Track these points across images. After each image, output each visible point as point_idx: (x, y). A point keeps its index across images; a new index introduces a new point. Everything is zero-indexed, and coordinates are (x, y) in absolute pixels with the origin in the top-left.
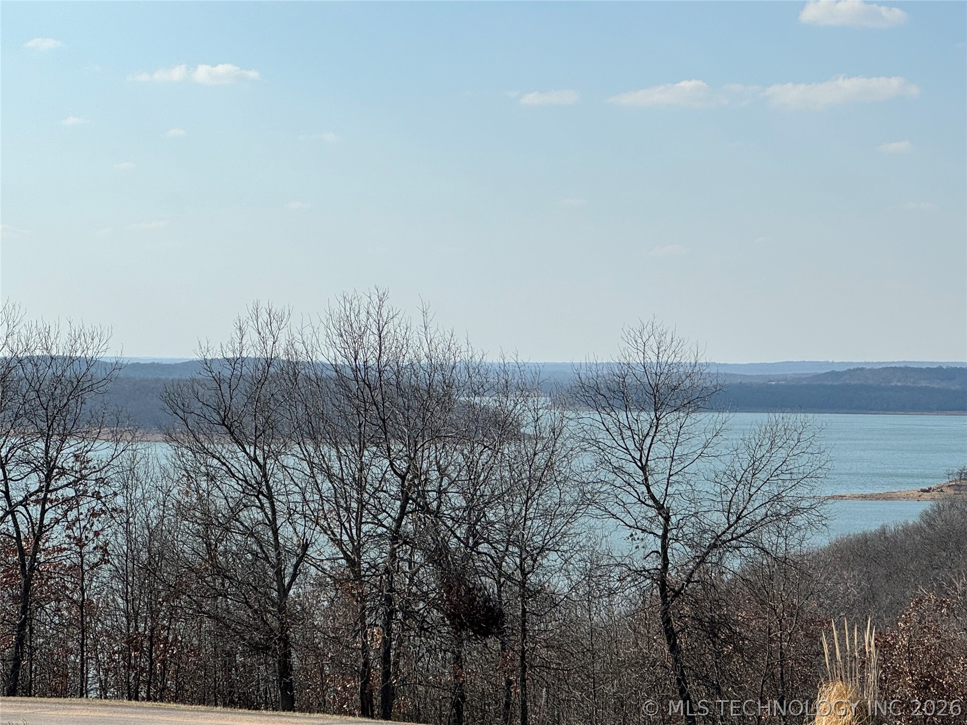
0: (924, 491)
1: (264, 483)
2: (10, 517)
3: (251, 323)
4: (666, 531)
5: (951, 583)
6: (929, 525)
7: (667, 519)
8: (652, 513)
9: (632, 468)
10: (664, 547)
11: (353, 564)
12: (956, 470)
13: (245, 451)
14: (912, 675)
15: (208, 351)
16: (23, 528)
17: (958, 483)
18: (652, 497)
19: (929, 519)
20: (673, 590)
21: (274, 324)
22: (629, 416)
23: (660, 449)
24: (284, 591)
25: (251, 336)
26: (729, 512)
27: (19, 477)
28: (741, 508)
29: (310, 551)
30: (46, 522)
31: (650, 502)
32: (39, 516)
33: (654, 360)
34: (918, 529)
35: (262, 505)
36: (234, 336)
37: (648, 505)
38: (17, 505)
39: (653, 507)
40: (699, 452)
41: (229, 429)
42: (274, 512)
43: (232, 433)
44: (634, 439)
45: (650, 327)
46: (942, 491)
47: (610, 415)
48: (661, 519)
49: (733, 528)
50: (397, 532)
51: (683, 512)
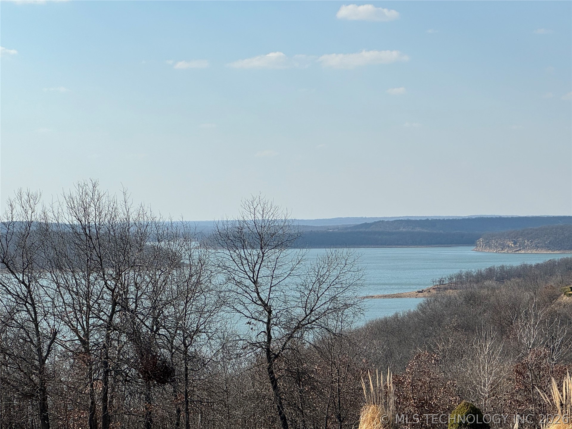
0: (419, 292)
1: (29, 297)
3: (17, 201)
4: (269, 320)
5: (436, 345)
6: (423, 312)
7: (270, 312)
8: (261, 309)
9: (248, 282)
10: (269, 329)
11: (84, 343)
12: (438, 279)
13: (17, 278)
14: (414, 399)
17: (439, 286)
18: (261, 299)
19: (422, 308)
20: (274, 354)
21: (32, 201)
22: (246, 251)
23: (264, 272)
24: (42, 361)
25: (18, 209)
26: (306, 308)
28: (313, 304)
29: (58, 336)
31: (259, 302)
33: (260, 218)
34: (416, 314)
35: (28, 309)
36: (7, 209)
37: (258, 304)
39: (261, 305)
40: (288, 273)
41: (7, 265)
42: (36, 313)
43: (8, 267)
44: (249, 266)
45: (258, 199)
46: (429, 292)
47: (235, 251)
48: (266, 312)
49: (308, 317)
50: (110, 323)
51: (279, 308)
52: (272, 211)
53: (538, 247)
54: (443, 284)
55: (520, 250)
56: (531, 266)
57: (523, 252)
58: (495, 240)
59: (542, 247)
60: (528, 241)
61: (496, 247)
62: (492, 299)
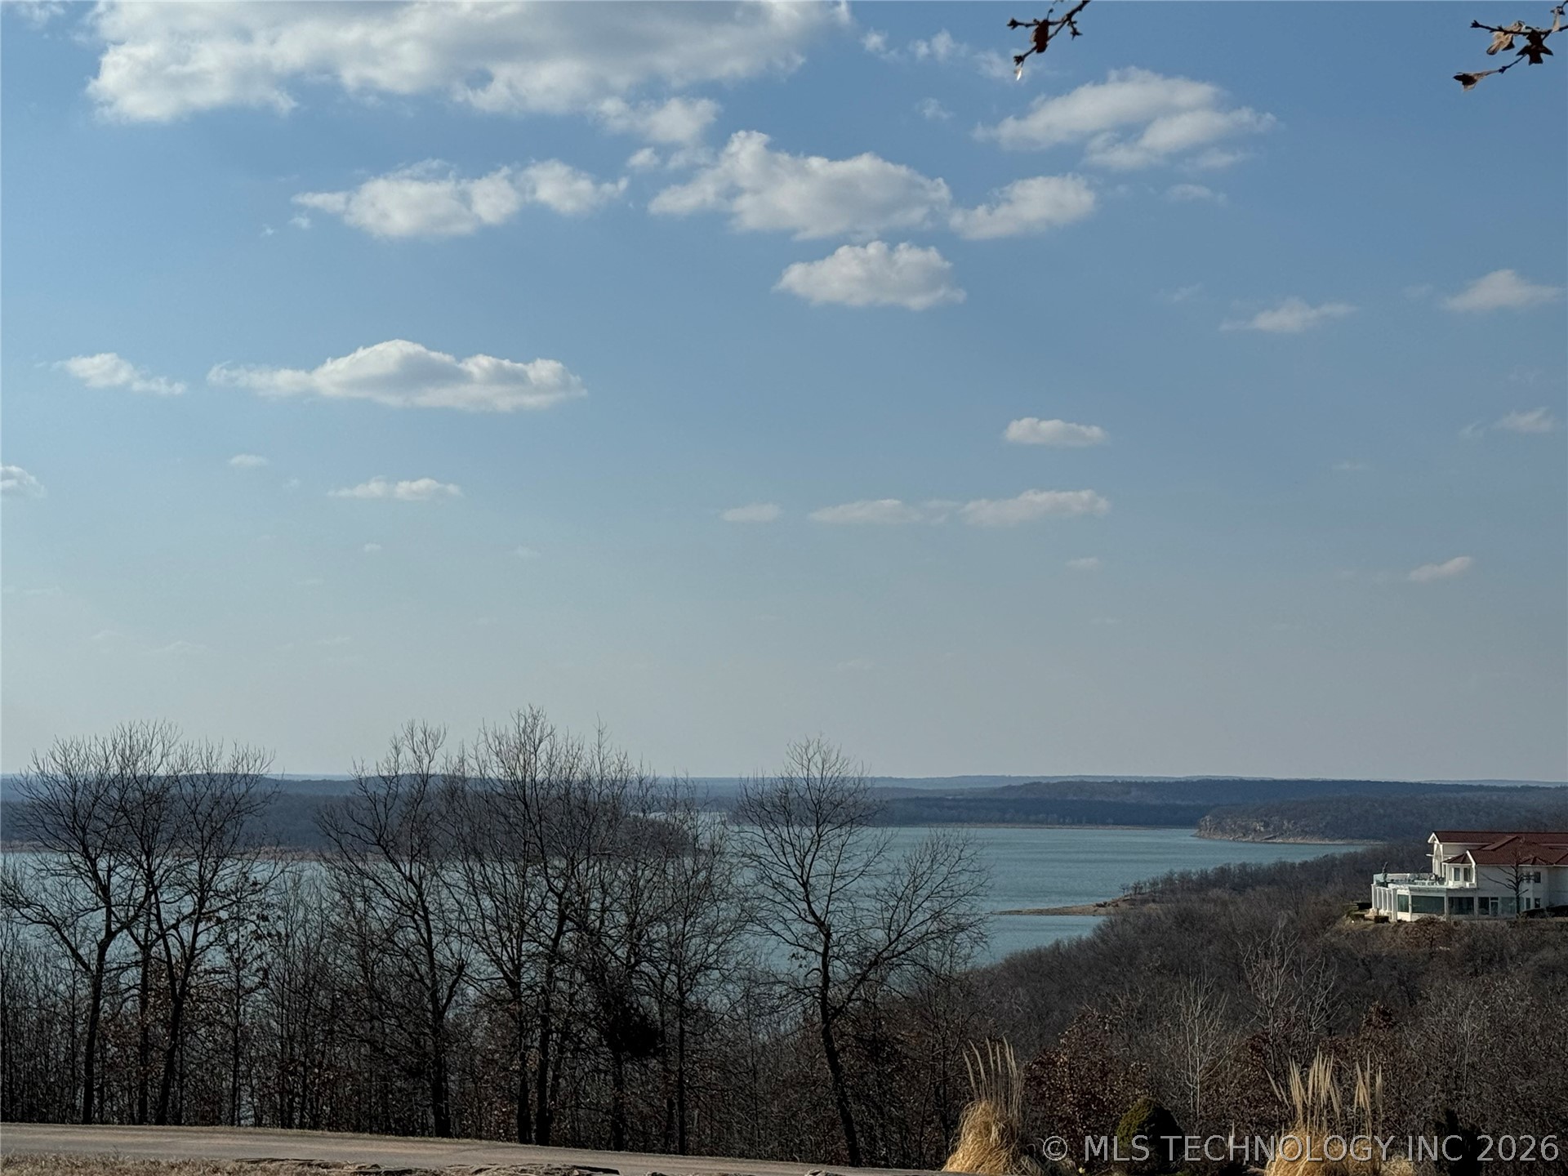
0: (1099, 906)
1: (419, 903)
2: (161, 941)
3: (406, 742)
4: (827, 948)
5: (1114, 1000)
6: (1103, 941)
7: (828, 936)
8: (812, 929)
9: (792, 884)
10: (825, 965)
11: (514, 985)
13: (400, 871)
14: (1074, 1092)
15: (363, 770)
16: (174, 951)
17: (1133, 897)
18: (813, 913)
19: (1102, 934)
20: (834, 1008)
21: (430, 743)
22: (791, 831)
23: (820, 866)
24: (439, 1014)
25: (407, 756)
26: (890, 929)
27: (173, 900)
28: (902, 924)
29: (468, 971)
30: (198, 945)
31: (810, 919)
32: (191, 939)
33: (818, 776)
34: (1091, 944)
35: (417, 925)
36: (390, 755)
37: (809, 922)
38: (169, 929)
39: (814, 923)
40: (861, 869)
41: (384, 849)
42: (429, 932)
43: (387, 853)
44: (795, 856)
45: (815, 744)
46: (1117, 905)
47: (773, 831)
48: (822, 936)
49: (894, 945)
50: (553, 951)
51: (844, 929)
52: (838, 766)
53: (1307, 833)
54: (1139, 894)
55: (1275, 837)
56: (1293, 866)
57: (1281, 841)
58: (1232, 818)
59: (1313, 834)
60: (1289, 822)
61: (1234, 831)
62: (1223, 920)
